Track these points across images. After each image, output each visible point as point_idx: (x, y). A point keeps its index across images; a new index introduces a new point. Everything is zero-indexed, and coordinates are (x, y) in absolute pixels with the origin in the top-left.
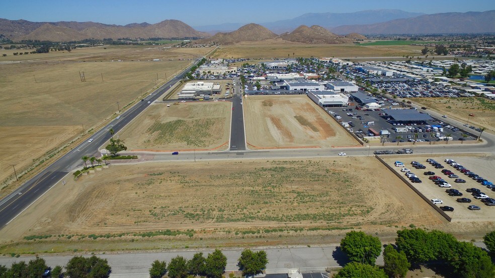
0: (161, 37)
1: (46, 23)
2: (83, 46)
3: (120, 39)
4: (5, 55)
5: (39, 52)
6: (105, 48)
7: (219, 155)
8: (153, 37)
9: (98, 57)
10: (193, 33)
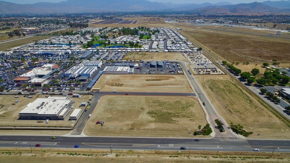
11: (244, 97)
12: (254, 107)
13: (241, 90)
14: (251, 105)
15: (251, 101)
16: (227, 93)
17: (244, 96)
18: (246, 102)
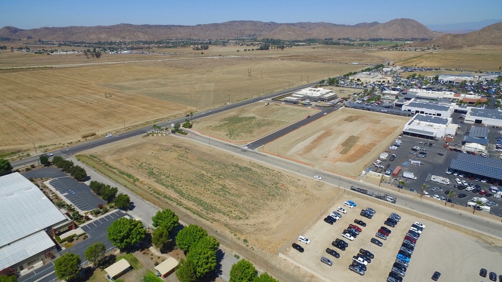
0: (383, 37)
1: (282, 24)
2: (300, 45)
3: (339, 39)
4: (238, 51)
5: (261, 49)
6: (314, 48)
7: (231, 148)
8: (375, 37)
9: (294, 56)
10: (425, 33)
11: (168, 177)
12: (145, 164)
13: (182, 194)
14: (150, 166)
15: (151, 174)
16: (205, 173)
17: (168, 179)
18: (159, 167)
